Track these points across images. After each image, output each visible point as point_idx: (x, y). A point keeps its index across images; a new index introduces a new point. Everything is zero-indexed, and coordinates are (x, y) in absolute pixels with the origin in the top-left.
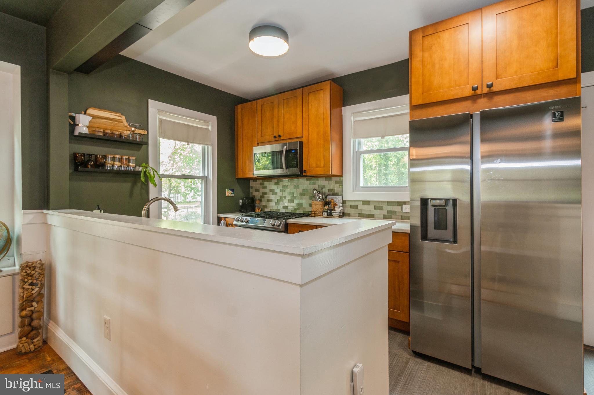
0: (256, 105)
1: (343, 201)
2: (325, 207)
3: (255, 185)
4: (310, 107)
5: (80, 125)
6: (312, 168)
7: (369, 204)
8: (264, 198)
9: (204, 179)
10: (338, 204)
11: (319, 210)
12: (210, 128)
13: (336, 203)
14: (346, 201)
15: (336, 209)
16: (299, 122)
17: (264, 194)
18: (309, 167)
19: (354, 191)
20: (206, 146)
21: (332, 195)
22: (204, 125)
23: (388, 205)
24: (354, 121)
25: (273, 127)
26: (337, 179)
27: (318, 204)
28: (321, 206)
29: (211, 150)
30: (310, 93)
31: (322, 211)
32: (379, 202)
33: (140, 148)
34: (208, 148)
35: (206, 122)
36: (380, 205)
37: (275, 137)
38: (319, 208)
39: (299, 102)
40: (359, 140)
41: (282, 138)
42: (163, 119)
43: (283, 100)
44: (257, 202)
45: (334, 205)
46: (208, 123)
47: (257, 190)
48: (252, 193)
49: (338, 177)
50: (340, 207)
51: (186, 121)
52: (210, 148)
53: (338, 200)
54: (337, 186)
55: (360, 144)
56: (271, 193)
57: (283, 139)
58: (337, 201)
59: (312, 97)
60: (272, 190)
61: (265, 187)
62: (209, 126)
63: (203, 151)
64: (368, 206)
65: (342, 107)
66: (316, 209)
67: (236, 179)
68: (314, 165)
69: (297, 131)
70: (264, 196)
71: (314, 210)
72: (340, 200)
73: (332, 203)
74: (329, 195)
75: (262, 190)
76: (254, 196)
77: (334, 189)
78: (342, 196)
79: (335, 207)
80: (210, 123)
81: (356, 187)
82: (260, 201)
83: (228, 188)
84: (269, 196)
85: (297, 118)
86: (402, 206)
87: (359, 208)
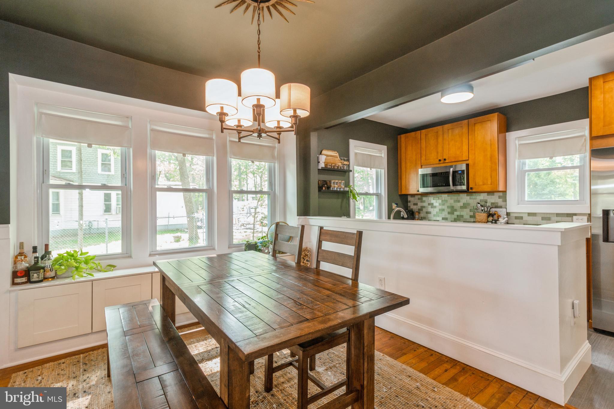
0: (420, 135)
1: (507, 213)
2: (489, 219)
3: (413, 200)
4: (476, 135)
5: (321, 162)
6: (478, 185)
7: (536, 216)
8: (422, 210)
9: (378, 195)
10: (502, 215)
11: (484, 220)
12: (383, 155)
13: (500, 215)
14: (510, 213)
15: (499, 220)
16: (465, 148)
17: (423, 207)
18: (476, 185)
19: (518, 205)
20: (379, 170)
21: (495, 208)
22: (379, 154)
23: (556, 217)
24: (519, 144)
25: (438, 153)
26: (501, 194)
27: (482, 215)
28: (485, 217)
29: (383, 172)
30: (477, 123)
31: (486, 221)
32: (547, 214)
33: (345, 174)
34: (381, 171)
35: (380, 151)
36: (548, 216)
37: (440, 160)
38: (483, 219)
39: (465, 130)
40: (524, 160)
41: (446, 161)
42: (357, 152)
43: (448, 130)
44: (417, 214)
45: (498, 216)
46: (381, 151)
47: (416, 204)
48: (410, 206)
49: (502, 193)
50: (504, 218)
51: (369, 152)
52: (383, 171)
53: (502, 212)
54: (501, 200)
55: (524, 164)
56: (430, 206)
57: (448, 162)
58: (500, 213)
59: (478, 127)
60: (431, 204)
61: (422, 202)
62: (382, 154)
63: (377, 174)
64: (535, 217)
65: (506, 133)
66: (480, 219)
67: (399, 195)
68: (481, 183)
69: (463, 155)
70: (422, 209)
71: (478, 221)
72: (504, 212)
73: (496, 215)
74: (492, 208)
75: (420, 204)
76: (412, 209)
77: (497, 203)
78: (506, 209)
79: (498, 219)
80: (383, 151)
81: (521, 201)
82: (419, 213)
83: (394, 202)
84: (427, 209)
85: (462, 144)
86: (573, 217)
87: (524, 219)
